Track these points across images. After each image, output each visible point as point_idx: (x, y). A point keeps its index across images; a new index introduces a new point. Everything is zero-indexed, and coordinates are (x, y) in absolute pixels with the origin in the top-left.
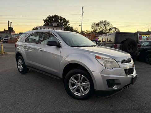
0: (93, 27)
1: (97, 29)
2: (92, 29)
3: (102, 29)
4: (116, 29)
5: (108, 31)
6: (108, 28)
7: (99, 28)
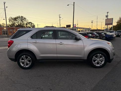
0: (11, 21)
1: (15, 23)
2: (10, 22)
3: (20, 23)
4: (32, 23)
5: (25, 25)
6: (25, 23)
7: (17, 22)
